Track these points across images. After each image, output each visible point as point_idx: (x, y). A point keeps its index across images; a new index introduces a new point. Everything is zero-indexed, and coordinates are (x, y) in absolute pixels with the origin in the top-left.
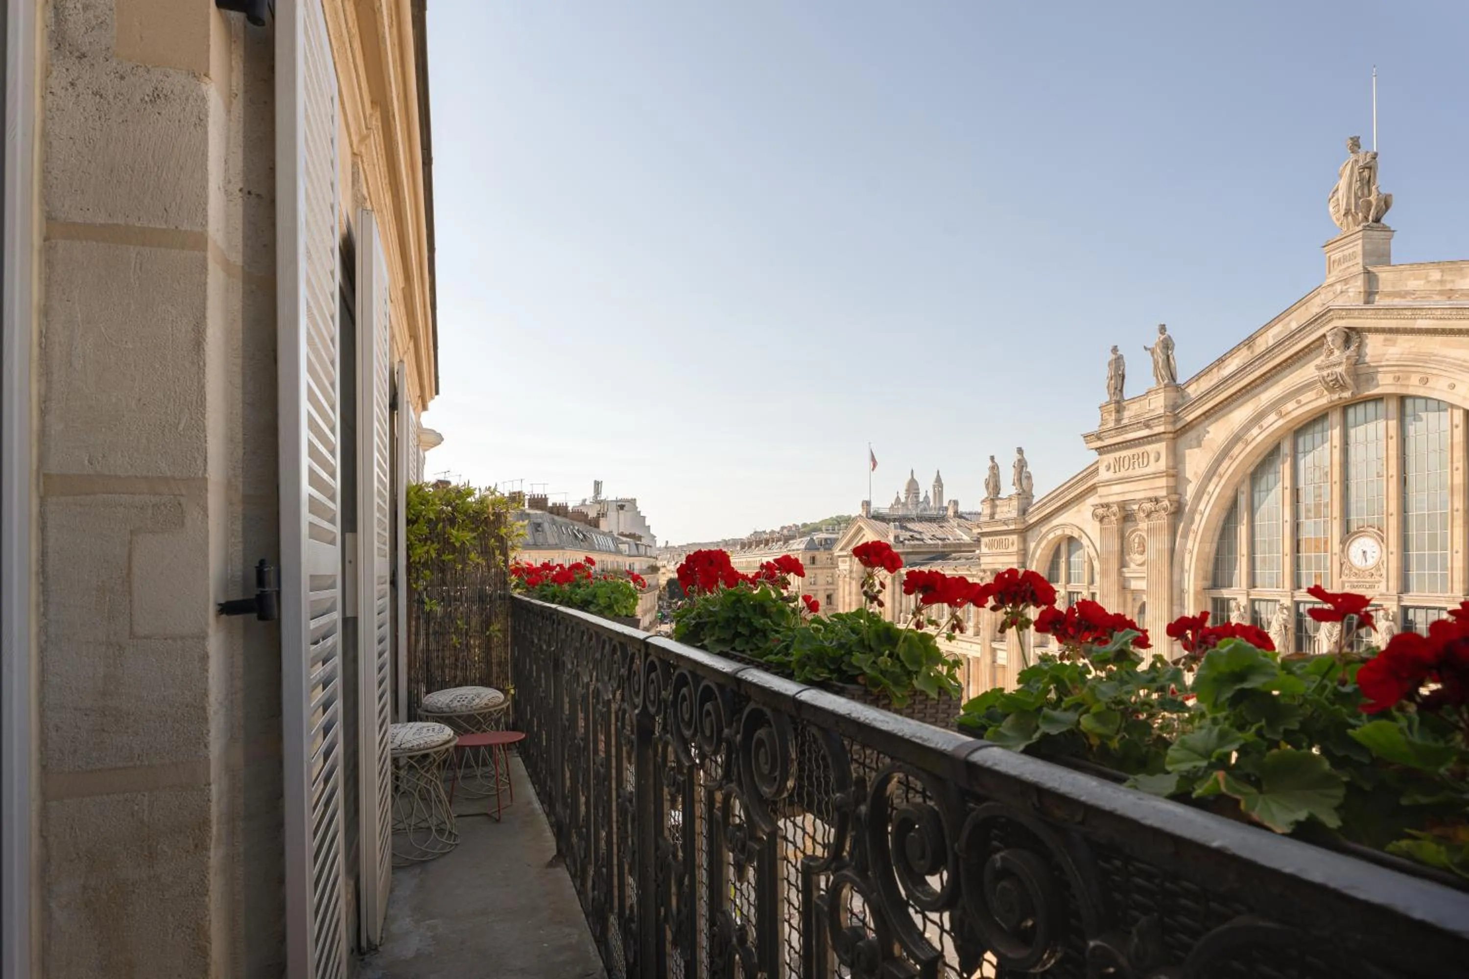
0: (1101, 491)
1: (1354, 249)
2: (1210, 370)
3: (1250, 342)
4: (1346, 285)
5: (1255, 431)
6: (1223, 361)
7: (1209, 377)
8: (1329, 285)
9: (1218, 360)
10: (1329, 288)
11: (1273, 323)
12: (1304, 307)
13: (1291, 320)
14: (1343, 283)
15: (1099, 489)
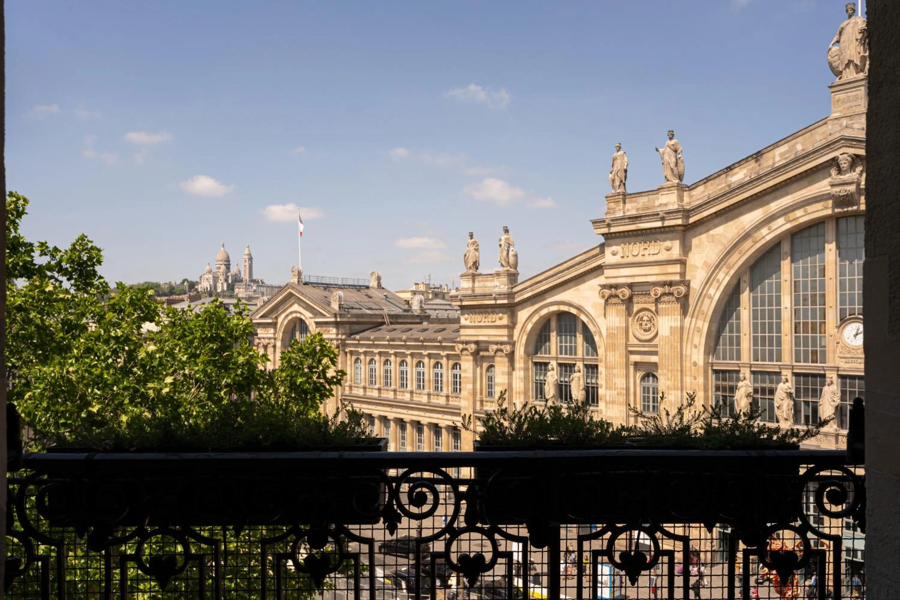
0: (608, 272)
1: (857, 93)
2: (719, 176)
3: (757, 156)
4: (851, 120)
5: (764, 231)
6: (731, 170)
7: (717, 181)
8: (835, 119)
9: (727, 168)
10: (836, 121)
11: (780, 143)
12: (809, 134)
13: (797, 143)
14: (848, 119)
15: (606, 271)
